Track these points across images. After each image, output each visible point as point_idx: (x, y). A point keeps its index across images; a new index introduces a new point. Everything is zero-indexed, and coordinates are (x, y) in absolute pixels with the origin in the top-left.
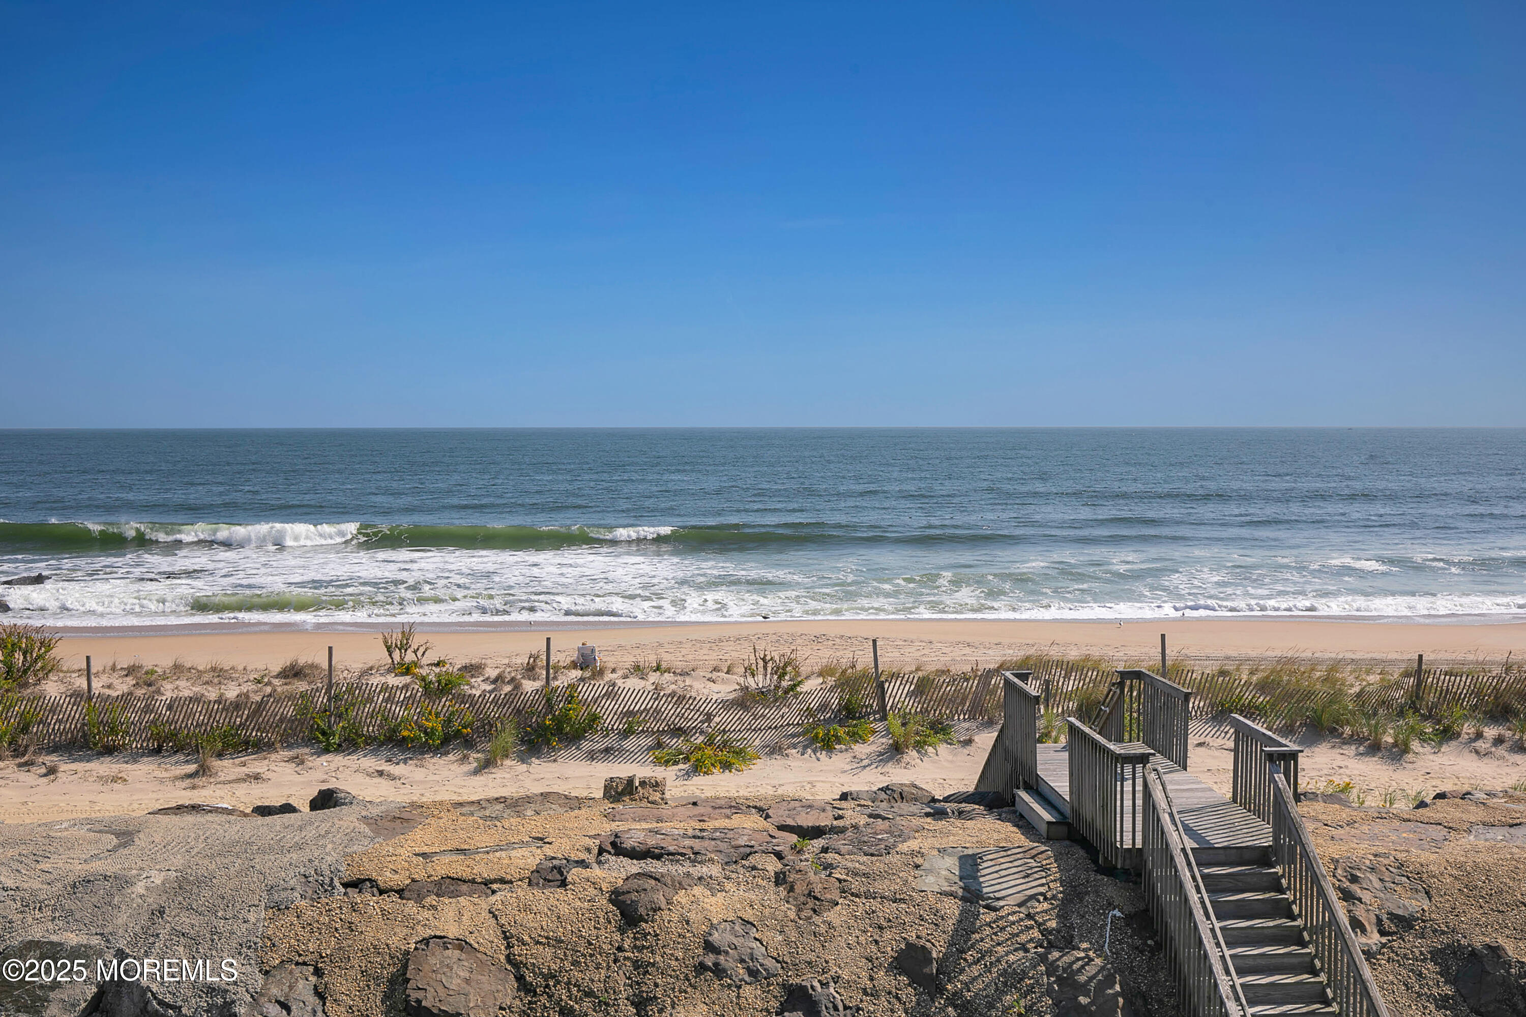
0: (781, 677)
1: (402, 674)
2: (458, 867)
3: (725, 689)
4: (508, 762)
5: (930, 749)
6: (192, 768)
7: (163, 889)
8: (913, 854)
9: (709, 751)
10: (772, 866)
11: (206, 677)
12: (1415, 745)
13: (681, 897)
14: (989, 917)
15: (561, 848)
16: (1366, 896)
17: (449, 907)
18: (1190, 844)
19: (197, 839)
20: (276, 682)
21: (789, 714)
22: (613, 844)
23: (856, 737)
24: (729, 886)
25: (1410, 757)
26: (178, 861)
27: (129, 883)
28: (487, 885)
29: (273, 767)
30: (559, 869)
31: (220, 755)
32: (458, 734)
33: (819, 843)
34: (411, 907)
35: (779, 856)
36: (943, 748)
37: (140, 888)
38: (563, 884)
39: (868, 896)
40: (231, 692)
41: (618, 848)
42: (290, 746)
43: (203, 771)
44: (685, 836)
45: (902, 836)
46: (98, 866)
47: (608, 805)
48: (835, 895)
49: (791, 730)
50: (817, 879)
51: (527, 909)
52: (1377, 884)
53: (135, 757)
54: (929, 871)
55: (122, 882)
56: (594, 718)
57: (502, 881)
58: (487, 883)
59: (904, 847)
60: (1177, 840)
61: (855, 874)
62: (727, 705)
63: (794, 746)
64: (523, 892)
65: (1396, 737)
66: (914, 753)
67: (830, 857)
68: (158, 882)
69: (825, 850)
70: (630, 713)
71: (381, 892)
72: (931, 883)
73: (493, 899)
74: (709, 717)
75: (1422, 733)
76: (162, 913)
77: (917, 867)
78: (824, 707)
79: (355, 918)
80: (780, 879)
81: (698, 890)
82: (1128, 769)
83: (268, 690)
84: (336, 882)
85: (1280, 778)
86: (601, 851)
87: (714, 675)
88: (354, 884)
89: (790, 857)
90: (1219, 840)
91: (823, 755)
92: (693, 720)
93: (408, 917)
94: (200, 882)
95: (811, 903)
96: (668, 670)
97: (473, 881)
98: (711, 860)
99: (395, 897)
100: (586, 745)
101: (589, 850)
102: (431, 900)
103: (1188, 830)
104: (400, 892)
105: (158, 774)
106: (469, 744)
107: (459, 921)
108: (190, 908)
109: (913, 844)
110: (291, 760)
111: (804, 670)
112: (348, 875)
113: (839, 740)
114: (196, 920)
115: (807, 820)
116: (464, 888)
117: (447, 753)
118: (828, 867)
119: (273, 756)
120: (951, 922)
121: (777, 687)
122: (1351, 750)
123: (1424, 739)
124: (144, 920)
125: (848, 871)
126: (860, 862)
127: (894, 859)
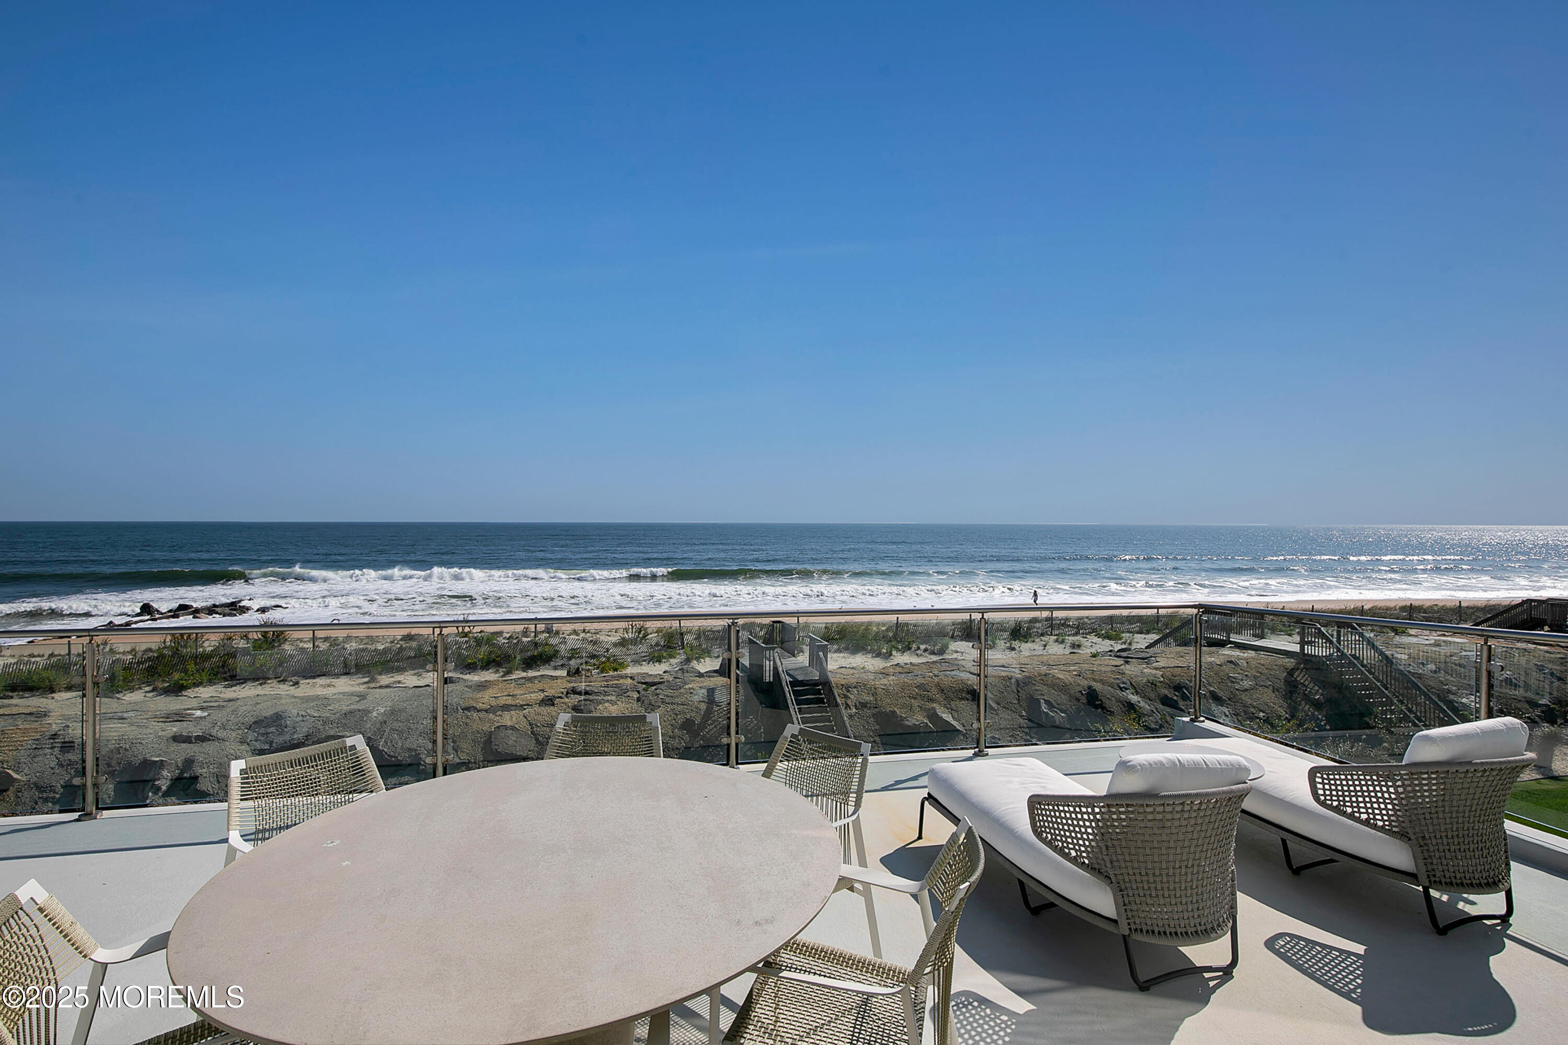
0: (639, 633)
1: (464, 637)
2: (510, 701)
3: (615, 638)
4: (518, 672)
5: (702, 660)
6: (367, 679)
7: (385, 714)
8: (690, 689)
9: (608, 664)
10: (636, 695)
11: (365, 641)
12: (894, 653)
13: (600, 707)
14: (716, 708)
15: (550, 692)
16: (852, 697)
17: (507, 715)
18: (789, 679)
19: (395, 696)
20: (401, 642)
21: (643, 649)
22: (572, 691)
23: (672, 656)
24: (618, 703)
25: (892, 657)
26: (389, 704)
27: (370, 712)
28: (522, 707)
29: (406, 677)
30: (551, 700)
31: (380, 674)
32: (494, 660)
33: (653, 688)
34: (491, 716)
35: (638, 692)
36: (707, 659)
37: (375, 714)
38: (553, 705)
39: (672, 703)
40: (380, 647)
41: (574, 691)
42: (414, 669)
43: (373, 680)
44: (601, 686)
45: (685, 684)
46: (353, 707)
47: (568, 678)
48: (660, 704)
49: (643, 654)
50: (653, 699)
51: (539, 714)
52: (856, 692)
53: (337, 676)
54: (695, 695)
55: (367, 712)
56: (557, 651)
57: (528, 705)
58: (522, 706)
59: (687, 687)
60: (786, 679)
61: (668, 696)
62: (615, 645)
63: (645, 661)
64: (536, 708)
65: (887, 650)
66: (696, 662)
67: (658, 691)
68: (382, 711)
69: (656, 689)
70: (572, 649)
71: (478, 711)
72: (696, 698)
73: (524, 712)
74: (608, 650)
75: (898, 648)
76: (385, 722)
77: (691, 693)
78: (657, 644)
79: (468, 721)
80: (638, 700)
81: (606, 704)
82: (768, 652)
83: (399, 646)
84: (459, 708)
85: (821, 654)
86: (567, 693)
87: (609, 634)
88: (467, 709)
89: (643, 692)
90: (800, 678)
91: (657, 664)
92: (601, 651)
93: (490, 720)
94: (400, 711)
95: (651, 707)
96: (589, 632)
97: (516, 706)
98: (612, 695)
99: (484, 713)
100: (552, 664)
101: (562, 693)
102: (499, 713)
103: (789, 675)
104: (486, 711)
105: (349, 682)
106: (499, 665)
107: (512, 720)
108: (397, 720)
109: (690, 686)
110: (415, 674)
111: (649, 631)
112: (463, 706)
113: (664, 658)
114: (400, 724)
115: (648, 680)
116: (513, 708)
117: (488, 669)
118: (657, 694)
119: (406, 673)
120: (702, 712)
121: (637, 638)
122: (870, 656)
123: (898, 650)
124: (378, 725)
125: (665, 696)
126: (669, 692)
127: (682, 690)
